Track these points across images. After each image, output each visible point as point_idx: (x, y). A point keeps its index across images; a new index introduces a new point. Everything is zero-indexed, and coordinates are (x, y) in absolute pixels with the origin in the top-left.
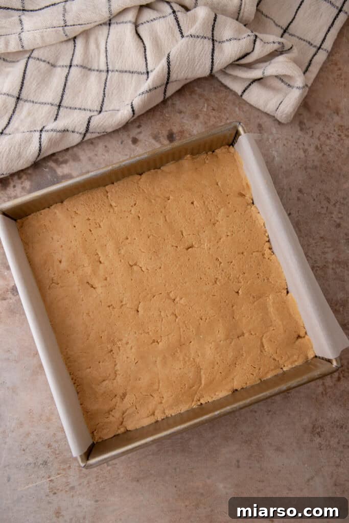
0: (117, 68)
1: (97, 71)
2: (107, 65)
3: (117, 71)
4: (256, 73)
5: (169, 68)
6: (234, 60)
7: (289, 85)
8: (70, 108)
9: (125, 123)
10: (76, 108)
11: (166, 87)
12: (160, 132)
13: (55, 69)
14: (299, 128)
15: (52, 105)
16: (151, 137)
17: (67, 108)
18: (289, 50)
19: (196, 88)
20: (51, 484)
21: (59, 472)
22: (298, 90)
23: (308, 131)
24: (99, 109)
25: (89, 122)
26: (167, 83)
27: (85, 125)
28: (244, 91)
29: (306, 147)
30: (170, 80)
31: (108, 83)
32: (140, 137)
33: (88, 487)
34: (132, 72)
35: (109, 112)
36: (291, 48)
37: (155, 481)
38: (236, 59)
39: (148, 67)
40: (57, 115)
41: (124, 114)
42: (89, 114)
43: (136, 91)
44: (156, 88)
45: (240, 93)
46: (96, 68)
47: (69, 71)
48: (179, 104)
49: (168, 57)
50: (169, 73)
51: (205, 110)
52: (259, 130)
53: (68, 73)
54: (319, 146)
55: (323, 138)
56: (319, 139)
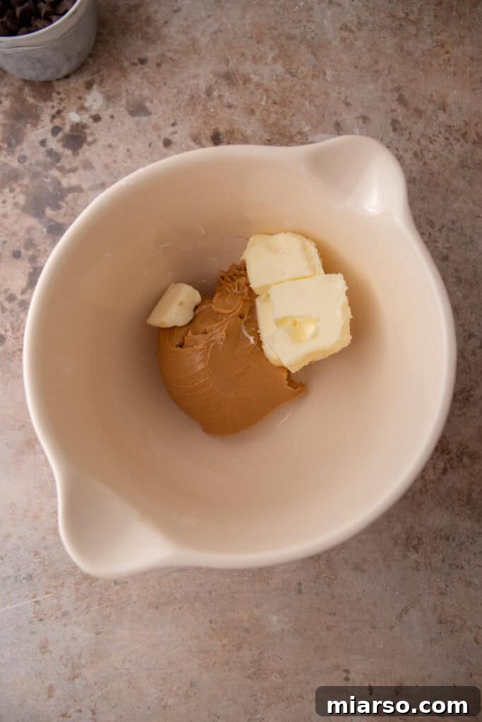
12: (202, 131)
14: (391, 128)
16: (189, 139)
20: (36, 606)
21: (48, 590)
23: (403, 132)
29: (401, 153)
32: (175, 138)
33: (88, 612)
37: (180, 609)
48: (228, 95)
51: (263, 103)
52: (338, 130)
54: (419, 152)
55: (423, 142)
56: (419, 143)
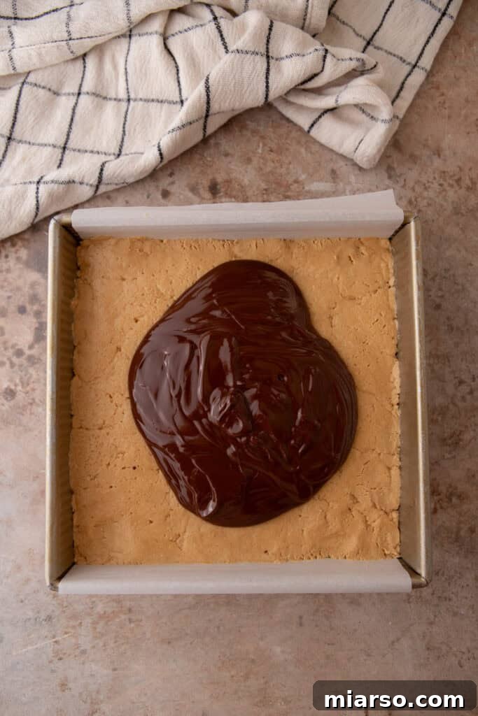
0: (140, 96)
1: (115, 99)
2: (128, 92)
3: (141, 99)
4: (327, 102)
5: (208, 96)
6: (297, 84)
7: (372, 117)
8: (79, 151)
9: (151, 171)
10: (86, 151)
11: (205, 122)
12: (200, 182)
13: (59, 97)
14: (386, 175)
15: (54, 146)
16: (187, 189)
17: (74, 150)
18: (372, 69)
19: (248, 122)
20: (56, 646)
21: (66, 630)
22: (383, 124)
23: (398, 179)
24: (117, 152)
25: (102, 170)
26: (207, 116)
27: (97, 174)
28: (312, 125)
30: (211, 112)
31: (128, 116)
32: (173, 189)
33: (105, 650)
34: (162, 101)
35: (130, 156)
36: (375, 66)
37: (191, 643)
38: (300, 81)
39: (182, 95)
40: (61, 160)
41: (149, 158)
42: (103, 158)
43: (166, 128)
44: (191, 123)
45: (306, 128)
46: (114, 97)
47: (77, 100)
48: (225, 144)
49: (207, 80)
50: (208, 103)
51: (260, 151)
52: (333, 178)
53: (76, 104)
54: (413, 200)
55: (418, 189)
56: (413, 189)
